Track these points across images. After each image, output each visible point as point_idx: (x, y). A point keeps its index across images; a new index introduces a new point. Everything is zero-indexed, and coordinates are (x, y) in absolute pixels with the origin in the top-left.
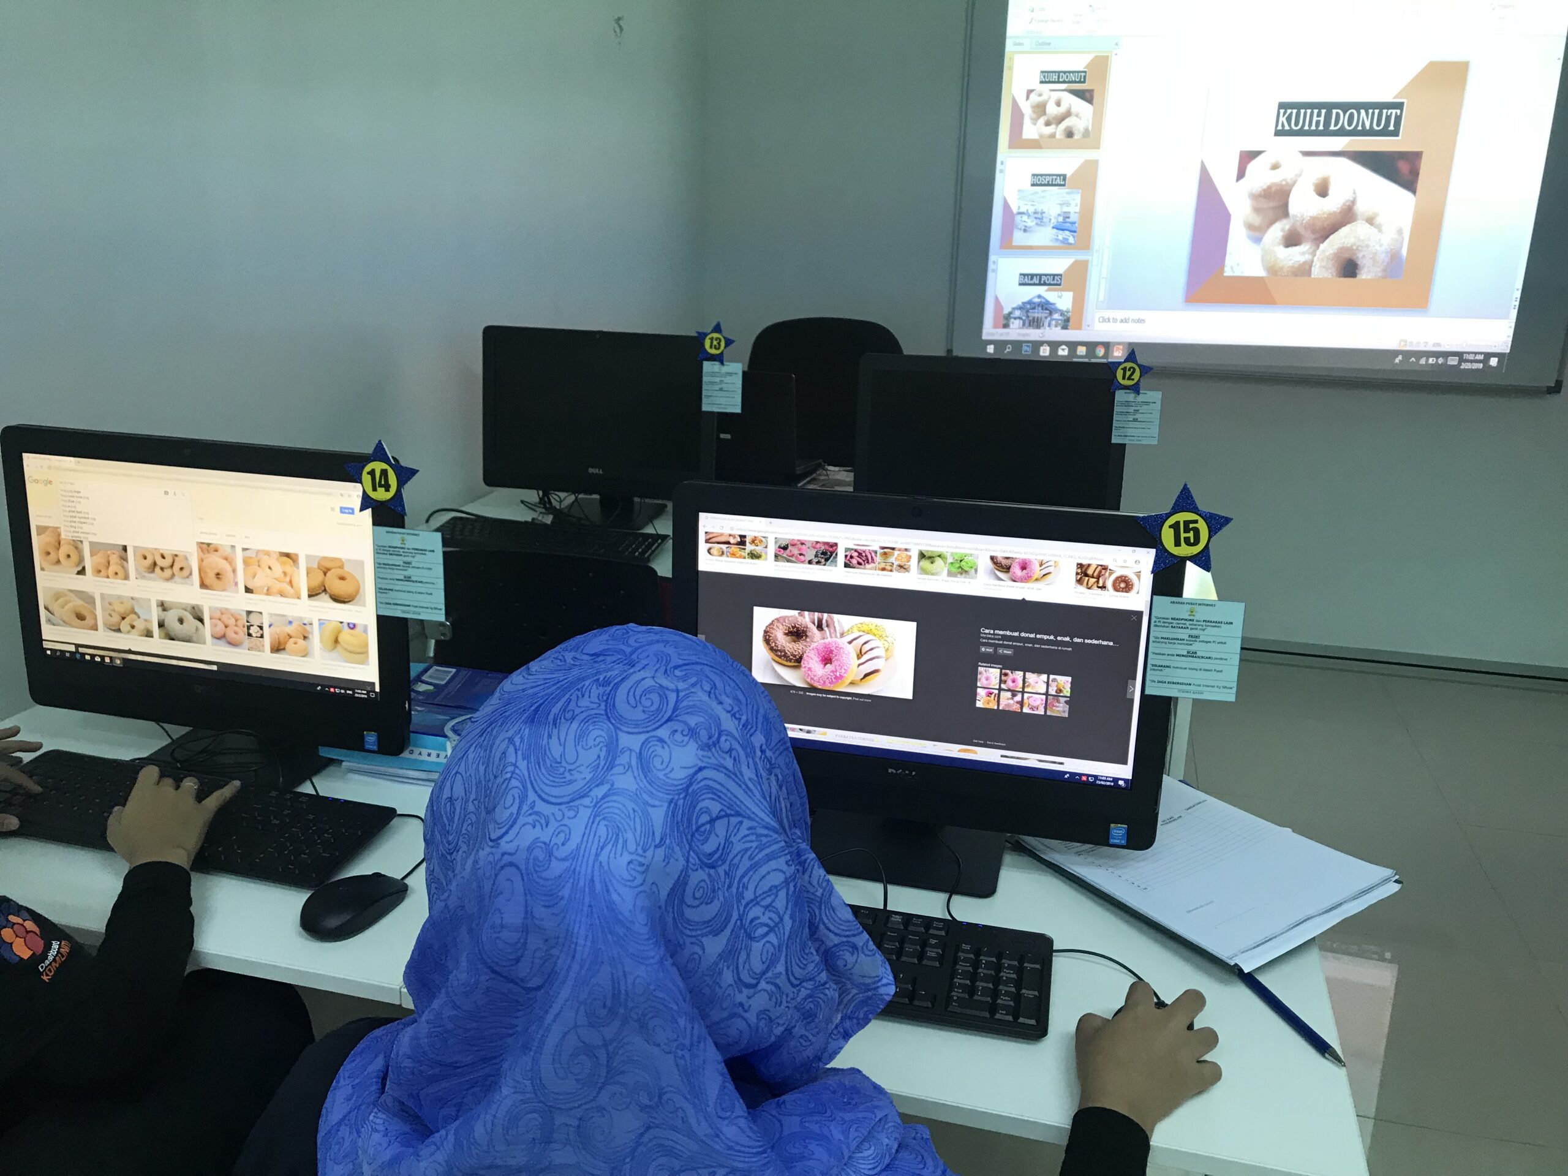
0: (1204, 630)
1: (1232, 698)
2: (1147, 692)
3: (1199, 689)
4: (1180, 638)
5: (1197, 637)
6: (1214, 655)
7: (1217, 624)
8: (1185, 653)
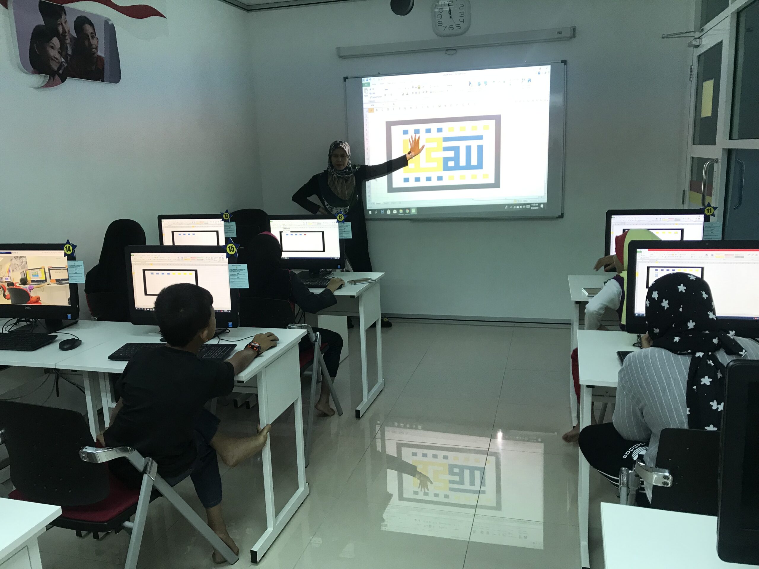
0: (239, 272)
3: (241, 286)
4: (235, 273)
6: (243, 277)
7: (242, 270)
8: (237, 278)
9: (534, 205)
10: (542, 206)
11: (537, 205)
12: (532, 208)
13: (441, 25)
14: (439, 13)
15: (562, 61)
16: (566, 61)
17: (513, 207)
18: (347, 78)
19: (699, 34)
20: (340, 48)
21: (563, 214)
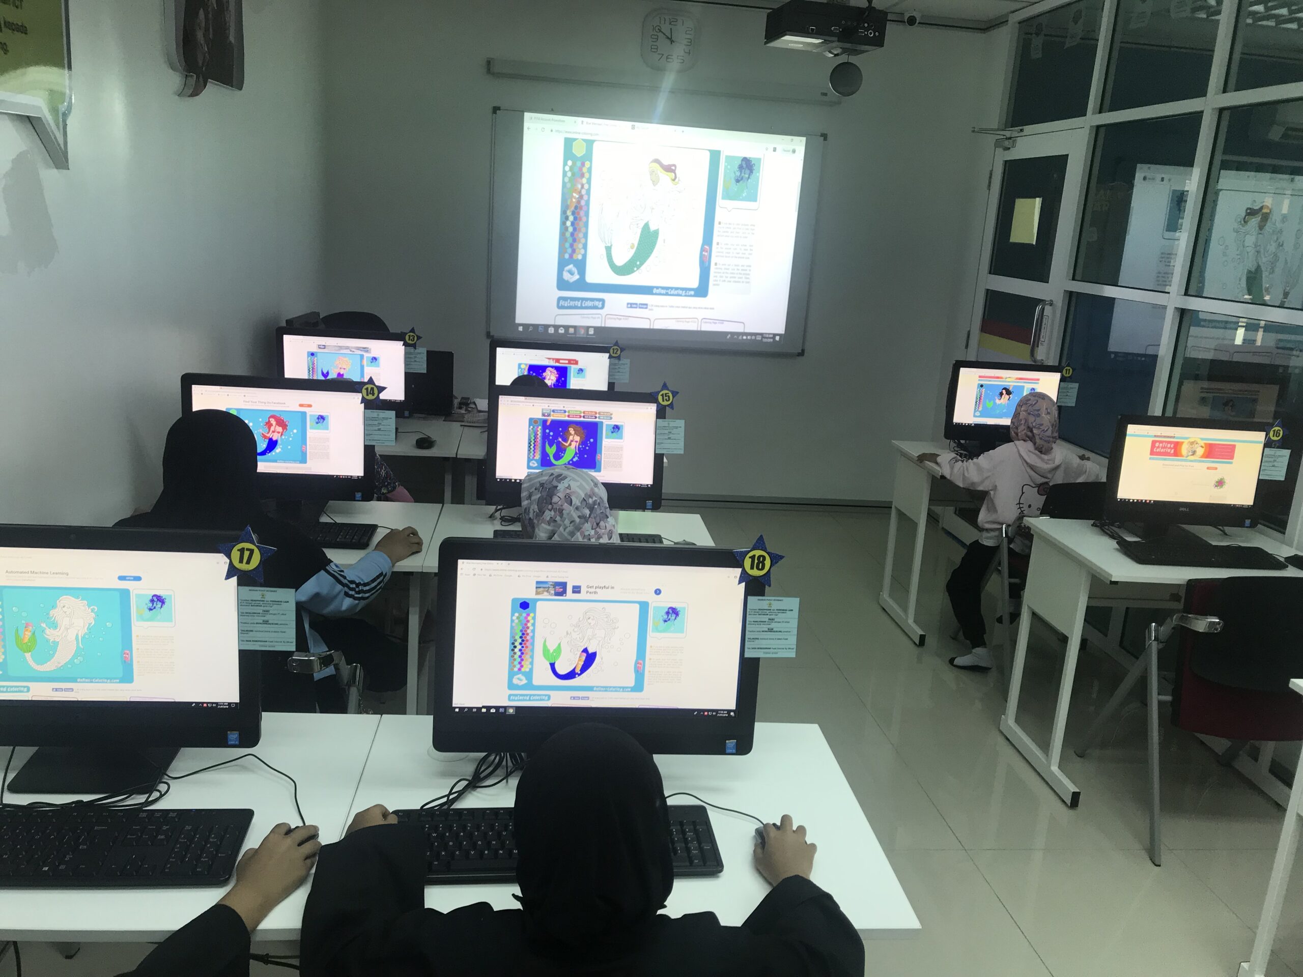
9: (767, 336)
10: (777, 338)
11: (772, 336)
12: (765, 340)
13: (656, 50)
14: (656, 33)
15: (821, 134)
16: (827, 134)
17: (738, 337)
18: (499, 108)
19: (1012, 133)
20: (492, 59)
21: (803, 351)
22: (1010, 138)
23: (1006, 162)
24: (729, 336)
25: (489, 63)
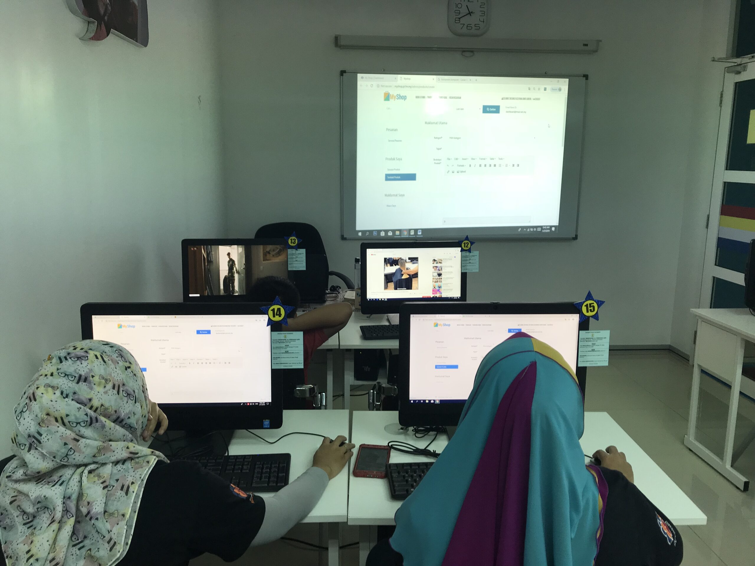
0: (597, 341)
1: (606, 364)
2: (579, 365)
3: (595, 362)
4: (589, 344)
5: (595, 344)
6: (600, 350)
7: (601, 339)
8: (591, 350)
9: (546, 227)
10: (553, 229)
11: (549, 227)
12: (544, 230)
14: (457, 9)
15: (583, 75)
16: (588, 75)
17: (525, 230)
18: (345, 72)
19: (741, 61)
20: (340, 35)
21: (576, 236)
22: (740, 65)
23: (736, 83)
24: (520, 229)
25: (336, 38)
